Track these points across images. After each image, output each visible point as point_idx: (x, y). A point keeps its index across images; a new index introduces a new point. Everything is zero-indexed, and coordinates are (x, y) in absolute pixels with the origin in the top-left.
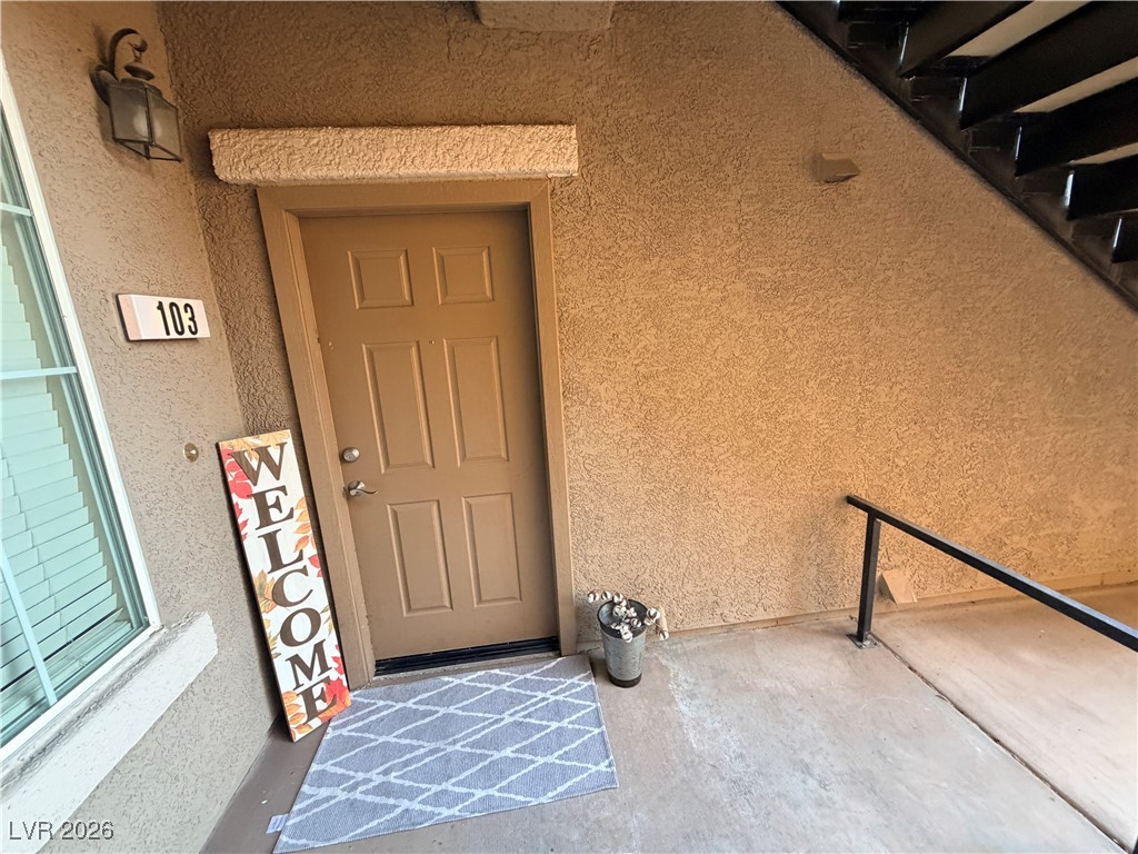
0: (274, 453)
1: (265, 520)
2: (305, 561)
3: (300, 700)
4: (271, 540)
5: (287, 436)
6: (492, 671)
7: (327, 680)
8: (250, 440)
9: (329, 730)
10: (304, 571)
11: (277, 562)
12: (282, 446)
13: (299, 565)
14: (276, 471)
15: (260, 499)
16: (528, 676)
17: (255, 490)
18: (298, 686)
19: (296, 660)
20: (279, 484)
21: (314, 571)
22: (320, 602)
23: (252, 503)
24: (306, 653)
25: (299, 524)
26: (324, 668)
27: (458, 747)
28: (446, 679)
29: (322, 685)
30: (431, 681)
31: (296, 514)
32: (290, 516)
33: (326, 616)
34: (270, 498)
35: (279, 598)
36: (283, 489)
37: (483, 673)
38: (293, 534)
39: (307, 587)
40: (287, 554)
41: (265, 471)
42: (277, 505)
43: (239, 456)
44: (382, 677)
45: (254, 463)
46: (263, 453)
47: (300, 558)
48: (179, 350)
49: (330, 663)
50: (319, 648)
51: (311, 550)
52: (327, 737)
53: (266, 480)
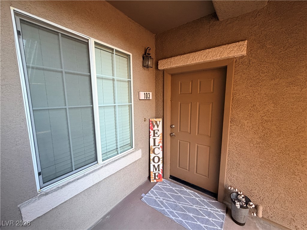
0: (158, 123)
1: (154, 136)
2: (159, 147)
3: (153, 174)
4: (154, 140)
5: (161, 120)
6: (195, 193)
8: (154, 119)
9: (157, 184)
11: (155, 145)
12: (160, 121)
14: (158, 126)
16: (205, 200)
17: (154, 129)
18: (154, 171)
19: (154, 166)
20: (158, 129)
21: (161, 149)
22: (161, 156)
23: (153, 131)
24: (156, 165)
25: (160, 138)
27: (180, 205)
28: (183, 188)
29: (158, 174)
30: (180, 186)
31: (160, 136)
33: (161, 159)
34: (156, 132)
35: (154, 152)
37: (193, 192)
38: (158, 140)
39: (159, 152)
40: (157, 144)
41: (156, 126)
43: (152, 122)
44: (170, 179)
45: (154, 124)
46: (156, 122)
47: (159, 145)
48: (147, 101)
49: (160, 170)
50: (159, 165)
51: (161, 145)
52: (156, 185)
53: (156, 128)
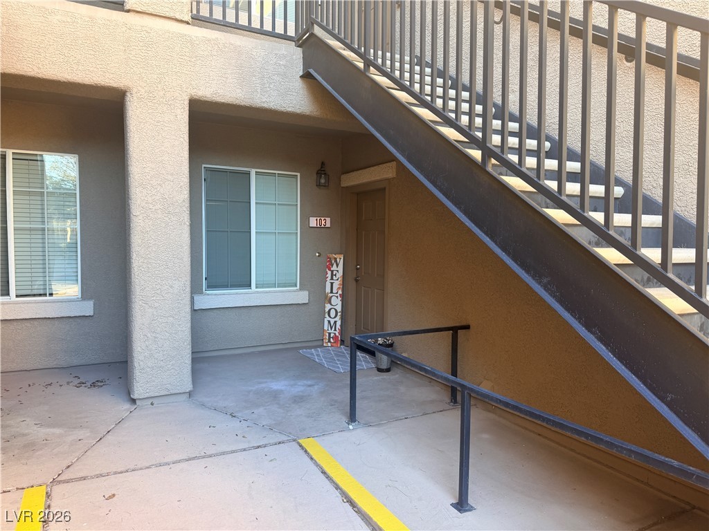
0: (338, 260)
1: (332, 279)
2: (338, 295)
3: (327, 334)
4: (332, 284)
5: (342, 256)
7: (335, 334)
8: (334, 255)
10: (337, 297)
11: (332, 292)
12: (340, 259)
13: (336, 295)
14: (337, 265)
15: (332, 271)
17: (332, 269)
18: (328, 330)
19: (329, 322)
20: (337, 269)
21: (340, 298)
22: (339, 308)
23: (330, 272)
24: (332, 322)
25: (339, 283)
26: (335, 330)
29: (333, 334)
32: (338, 280)
33: (339, 314)
34: (334, 273)
35: (330, 302)
36: (338, 271)
38: (337, 285)
39: (337, 302)
40: (335, 291)
41: (335, 264)
42: (335, 275)
45: (333, 262)
46: (336, 259)
47: (337, 293)
48: (323, 230)
49: (337, 329)
50: (335, 322)
51: (340, 292)
53: (334, 268)
